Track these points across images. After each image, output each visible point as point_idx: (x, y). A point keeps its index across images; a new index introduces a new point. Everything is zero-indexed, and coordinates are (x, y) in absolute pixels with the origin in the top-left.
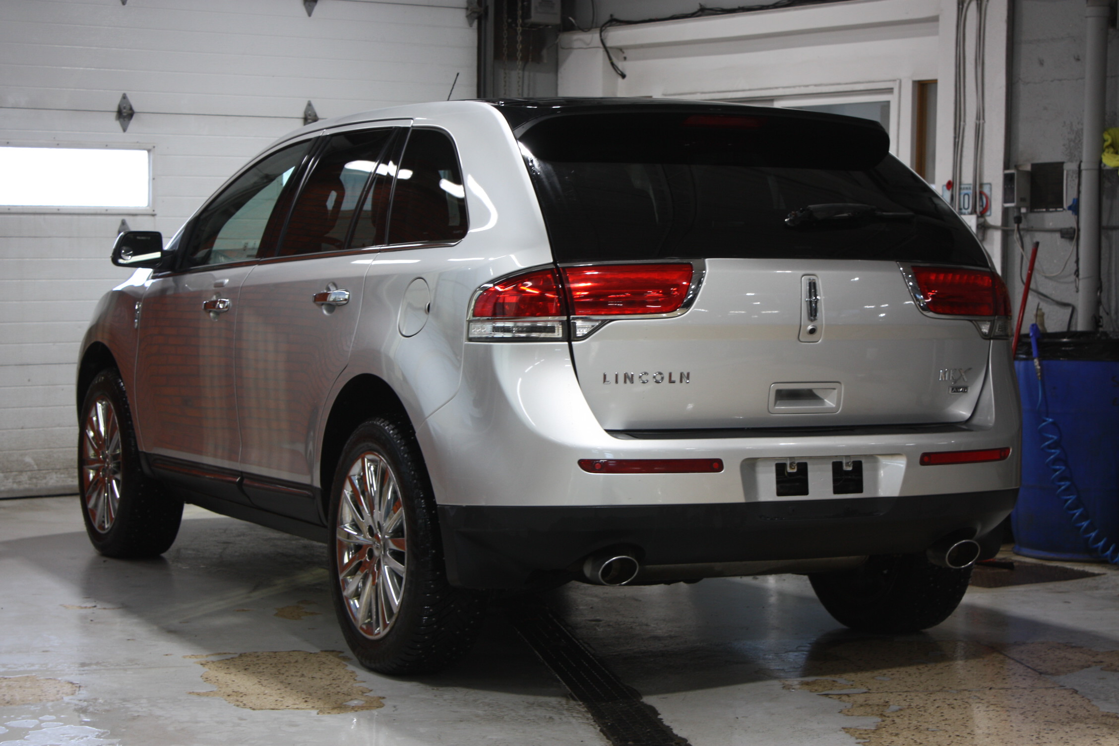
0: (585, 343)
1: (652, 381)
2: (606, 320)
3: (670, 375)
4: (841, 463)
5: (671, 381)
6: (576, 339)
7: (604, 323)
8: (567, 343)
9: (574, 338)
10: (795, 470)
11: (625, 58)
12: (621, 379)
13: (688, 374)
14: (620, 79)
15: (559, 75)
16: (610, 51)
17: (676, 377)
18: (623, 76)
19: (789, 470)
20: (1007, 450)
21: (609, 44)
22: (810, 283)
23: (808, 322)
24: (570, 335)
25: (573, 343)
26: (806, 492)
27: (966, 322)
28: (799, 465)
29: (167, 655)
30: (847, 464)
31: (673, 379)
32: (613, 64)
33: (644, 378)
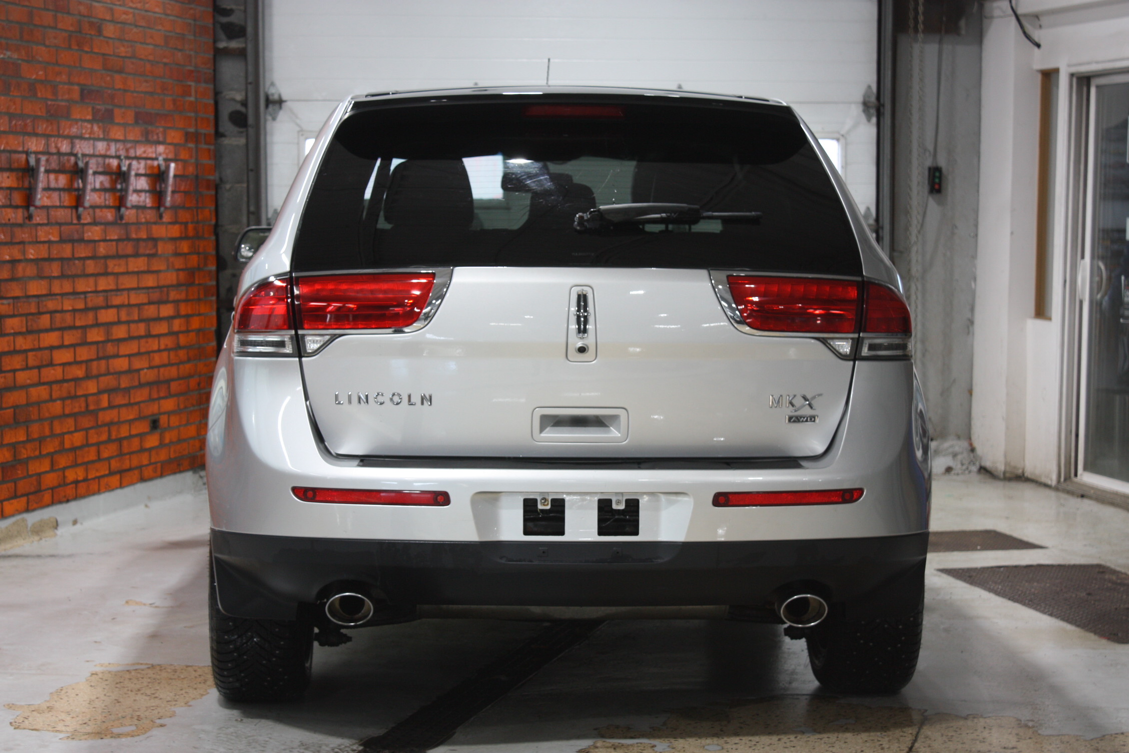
0: (315, 359)
1: (388, 401)
2: (335, 335)
3: (409, 396)
4: (610, 501)
5: (410, 403)
6: (306, 355)
7: (334, 337)
8: (297, 359)
9: (304, 354)
10: (548, 507)
11: (1040, 26)
12: (355, 399)
13: (431, 397)
14: (1036, 49)
15: (984, 47)
16: (1022, 19)
17: (416, 399)
18: (1038, 46)
19: (540, 507)
20: (860, 491)
21: (1020, 11)
22: (579, 296)
23: (577, 340)
24: (300, 352)
25: (304, 359)
26: (562, 533)
27: (813, 341)
28: (554, 501)
29: (88, 661)
30: (618, 502)
31: (413, 400)
32: (1025, 33)
33: (380, 399)
